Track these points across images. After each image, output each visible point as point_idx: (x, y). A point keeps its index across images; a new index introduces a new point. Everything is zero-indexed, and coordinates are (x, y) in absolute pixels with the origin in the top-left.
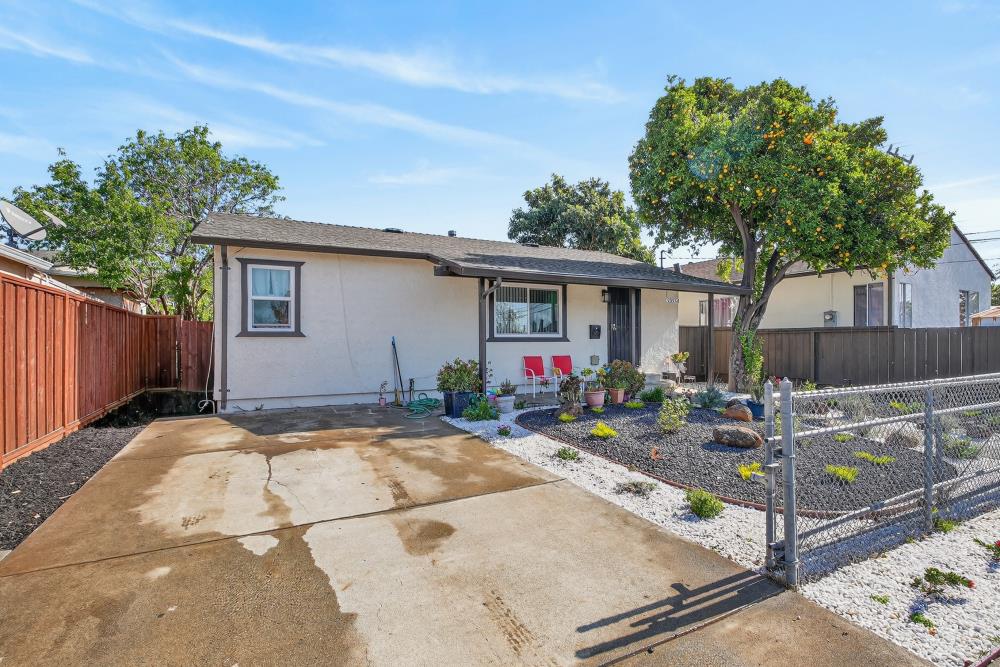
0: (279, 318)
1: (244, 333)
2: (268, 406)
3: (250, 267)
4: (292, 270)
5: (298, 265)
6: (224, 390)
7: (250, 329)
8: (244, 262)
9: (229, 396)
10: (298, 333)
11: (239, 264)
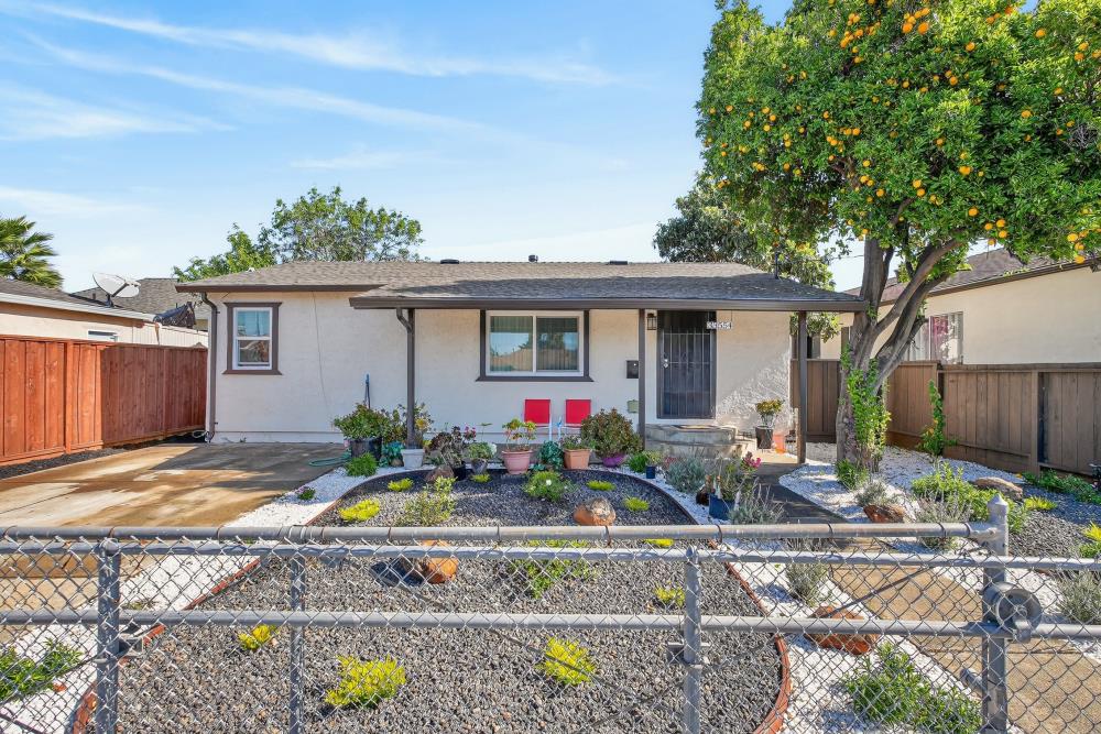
0: (260, 357)
1: (230, 371)
2: (251, 439)
3: (236, 310)
4: (270, 310)
5: (276, 306)
6: (213, 423)
7: (235, 367)
8: (230, 306)
9: (217, 428)
10: (275, 371)
11: (225, 308)
